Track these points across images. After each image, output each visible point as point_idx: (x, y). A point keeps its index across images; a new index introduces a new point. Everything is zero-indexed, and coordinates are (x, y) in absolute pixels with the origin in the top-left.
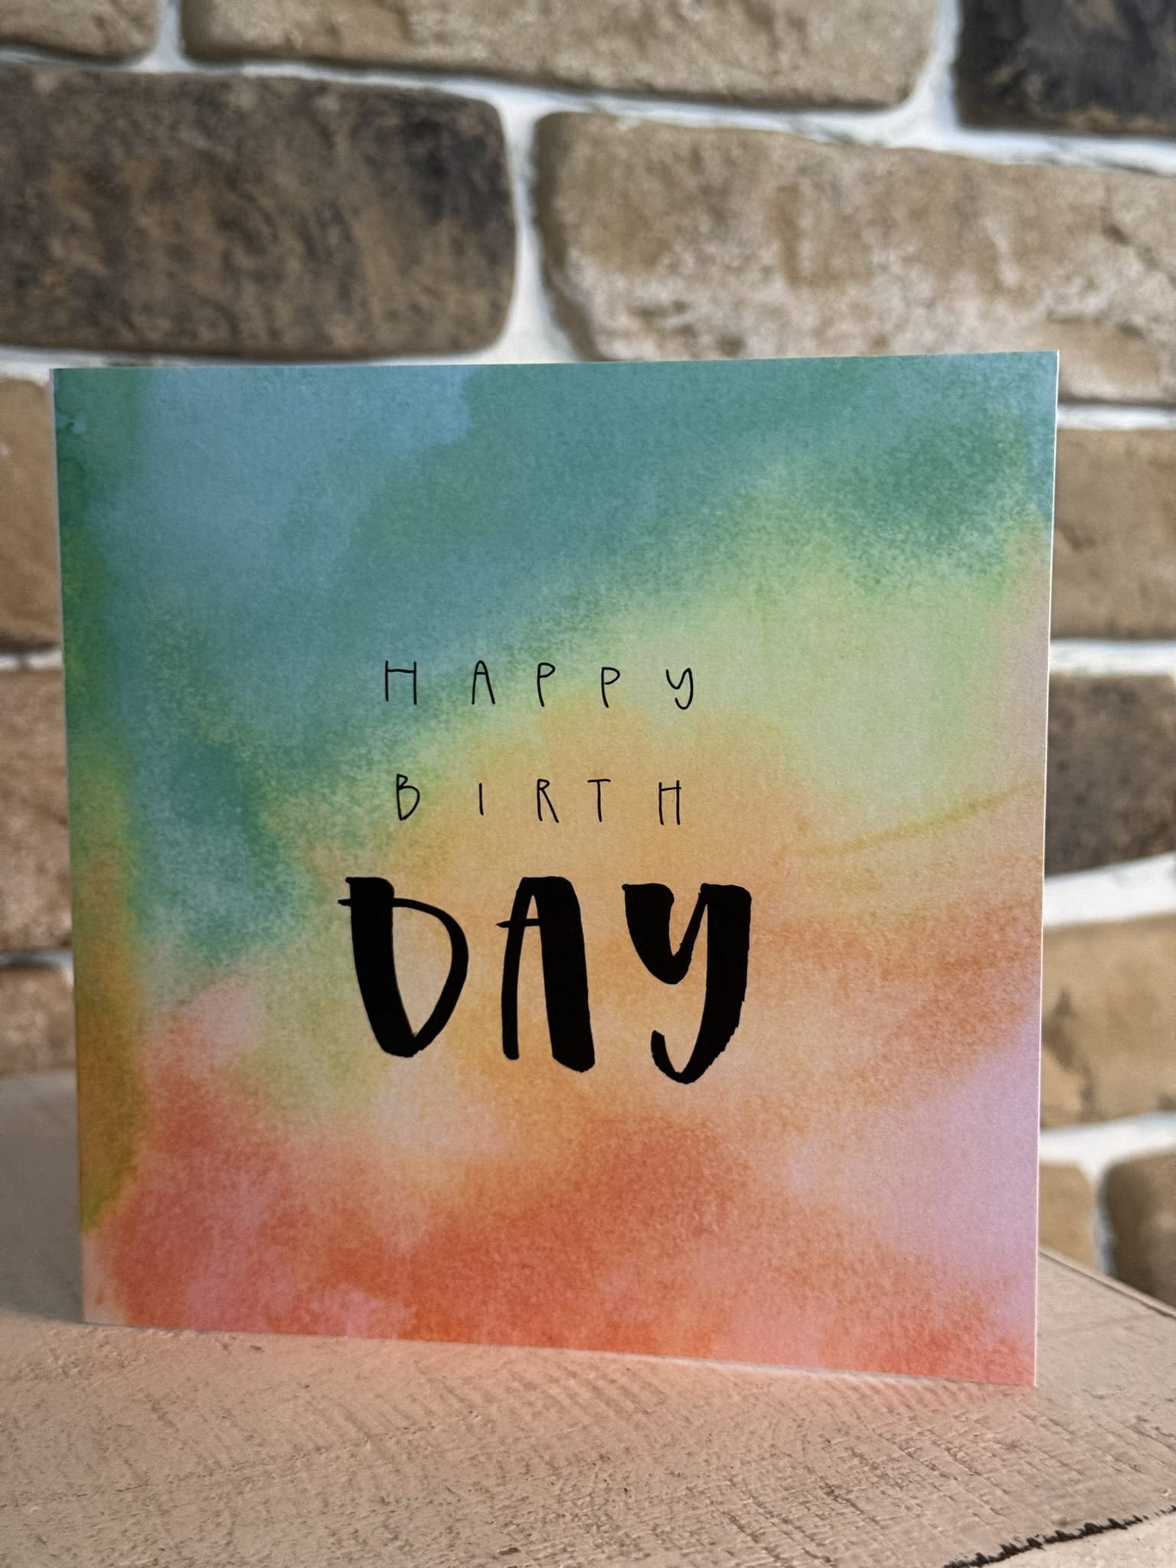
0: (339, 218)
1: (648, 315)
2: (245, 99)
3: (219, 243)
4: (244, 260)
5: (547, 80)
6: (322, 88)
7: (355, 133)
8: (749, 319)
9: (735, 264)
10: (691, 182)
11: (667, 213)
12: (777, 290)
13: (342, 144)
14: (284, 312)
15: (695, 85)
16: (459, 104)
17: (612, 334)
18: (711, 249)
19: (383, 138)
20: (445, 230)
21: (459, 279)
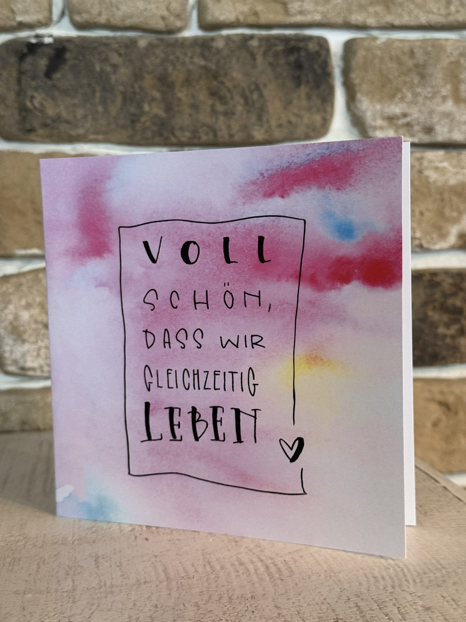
0: (257, 88)
1: (391, 119)
2: (220, 44)
3: (210, 102)
4: (220, 108)
5: (347, 26)
6: (252, 37)
7: (265, 54)
8: (436, 119)
9: (429, 95)
10: (410, 63)
11: (399, 76)
12: (449, 106)
13: (260, 58)
14: (235, 126)
15: (413, 23)
16: (311, 38)
17: (375, 128)
18: (419, 90)
19: (276, 55)
20: (303, 90)
21: (309, 109)
